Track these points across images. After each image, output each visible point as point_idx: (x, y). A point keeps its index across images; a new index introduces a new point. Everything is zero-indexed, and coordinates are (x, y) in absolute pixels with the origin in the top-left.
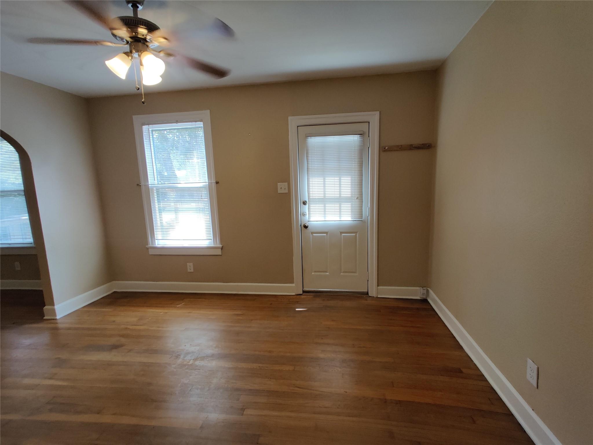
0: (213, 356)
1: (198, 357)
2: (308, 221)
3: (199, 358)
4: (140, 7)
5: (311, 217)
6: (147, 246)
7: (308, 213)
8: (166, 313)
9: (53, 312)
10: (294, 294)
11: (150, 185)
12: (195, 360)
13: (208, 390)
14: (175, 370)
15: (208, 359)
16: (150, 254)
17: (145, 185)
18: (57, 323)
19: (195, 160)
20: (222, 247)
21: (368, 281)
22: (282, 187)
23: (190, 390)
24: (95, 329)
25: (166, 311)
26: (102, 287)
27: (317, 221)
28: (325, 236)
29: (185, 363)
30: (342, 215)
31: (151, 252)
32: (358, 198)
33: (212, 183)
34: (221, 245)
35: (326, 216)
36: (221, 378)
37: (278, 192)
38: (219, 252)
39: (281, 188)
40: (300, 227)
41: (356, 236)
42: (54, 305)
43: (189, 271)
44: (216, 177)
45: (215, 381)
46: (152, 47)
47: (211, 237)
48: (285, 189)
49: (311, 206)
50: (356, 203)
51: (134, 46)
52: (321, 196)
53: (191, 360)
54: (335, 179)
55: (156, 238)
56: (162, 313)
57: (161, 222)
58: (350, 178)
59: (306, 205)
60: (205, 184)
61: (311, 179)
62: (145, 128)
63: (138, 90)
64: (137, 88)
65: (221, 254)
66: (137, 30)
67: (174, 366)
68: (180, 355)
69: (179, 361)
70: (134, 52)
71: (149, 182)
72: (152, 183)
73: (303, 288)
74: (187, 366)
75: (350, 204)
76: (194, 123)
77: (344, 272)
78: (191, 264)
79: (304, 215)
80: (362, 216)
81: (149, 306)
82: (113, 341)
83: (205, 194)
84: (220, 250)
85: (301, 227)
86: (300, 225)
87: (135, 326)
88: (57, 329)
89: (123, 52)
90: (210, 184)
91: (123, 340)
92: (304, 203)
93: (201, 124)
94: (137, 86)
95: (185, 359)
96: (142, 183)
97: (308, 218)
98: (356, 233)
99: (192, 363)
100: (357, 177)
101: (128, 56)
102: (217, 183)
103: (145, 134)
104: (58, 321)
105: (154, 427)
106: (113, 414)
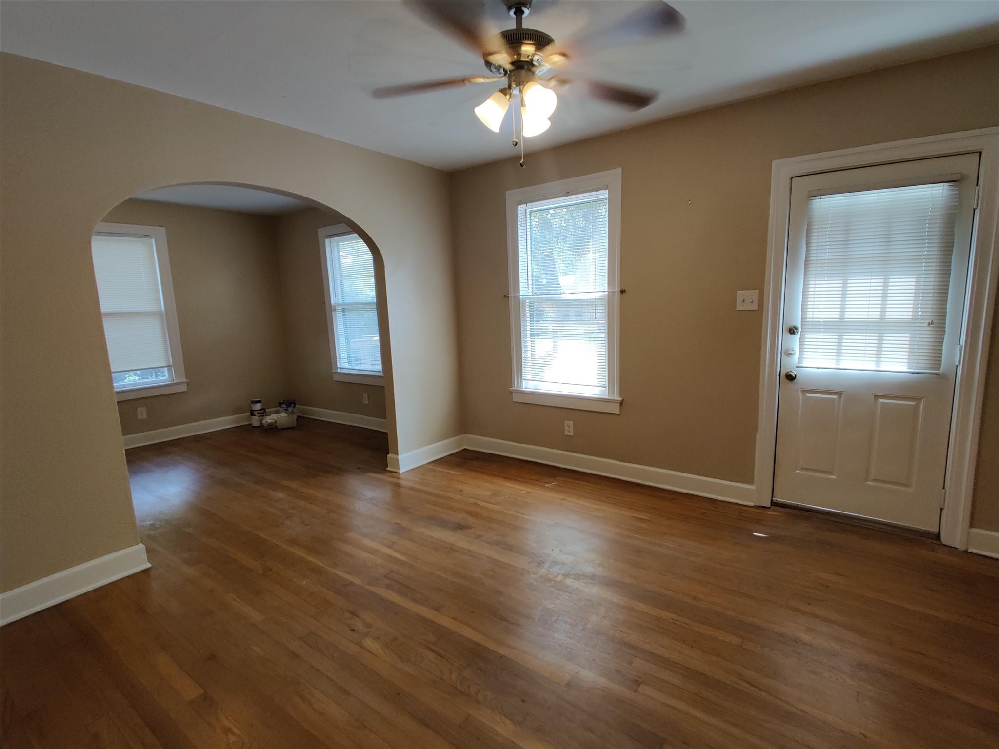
0: (593, 577)
1: (571, 573)
2: (797, 367)
3: (572, 575)
4: (527, 11)
5: (804, 360)
6: (510, 389)
7: (799, 351)
8: (530, 493)
9: (396, 463)
10: (751, 504)
11: (521, 297)
12: (567, 576)
13: (582, 630)
14: (535, 583)
15: (585, 581)
16: (514, 401)
17: (514, 297)
18: (399, 478)
19: (591, 256)
20: (623, 401)
21: (942, 509)
22: (746, 300)
23: (555, 620)
24: (439, 496)
25: (529, 490)
26: (451, 439)
27: (818, 368)
28: (834, 399)
29: (550, 577)
30: (882, 360)
31: (516, 398)
32: (932, 323)
33: (614, 292)
34: (621, 397)
35: (842, 358)
36: (605, 618)
37: (735, 307)
38: (616, 409)
39: (744, 300)
40: (778, 377)
41: (917, 407)
42: (397, 454)
43: (567, 433)
44: (622, 280)
45: (594, 619)
46: (538, 74)
47: (604, 383)
48: (752, 302)
49: (807, 336)
50: (926, 335)
51: (514, 77)
52: (834, 316)
53: (559, 574)
54: (873, 281)
55: (523, 378)
56: (524, 492)
57: (532, 353)
58: (914, 280)
59: (794, 335)
60: (602, 294)
61: (813, 282)
62: (521, 208)
63: (516, 146)
64: (514, 143)
65: (619, 413)
66: (520, 50)
67: (535, 577)
68: (543, 563)
69: (543, 571)
70: (514, 86)
71: (521, 292)
72: (525, 294)
73: (772, 497)
74: (553, 583)
75: (909, 335)
76: (594, 193)
77: (874, 480)
78: (571, 423)
79: (789, 354)
80: (940, 364)
81: (509, 479)
82: (459, 517)
83: (601, 311)
84: (619, 405)
85: (780, 378)
86: (778, 372)
87: (487, 504)
88: (398, 485)
89: (498, 90)
90: (611, 294)
91: (470, 520)
92: (792, 331)
93: (604, 194)
94: (515, 140)
95: (551, 570)
96: (511, 295)
97: (797, 360)
98: (918, 399)
99: (561, 580)
100: (933, 276)
101: (506, 95)
102: (623, 292)
103: (520, 218)
104: (401, 476)
105: (502, 656)
106: (453, 618)
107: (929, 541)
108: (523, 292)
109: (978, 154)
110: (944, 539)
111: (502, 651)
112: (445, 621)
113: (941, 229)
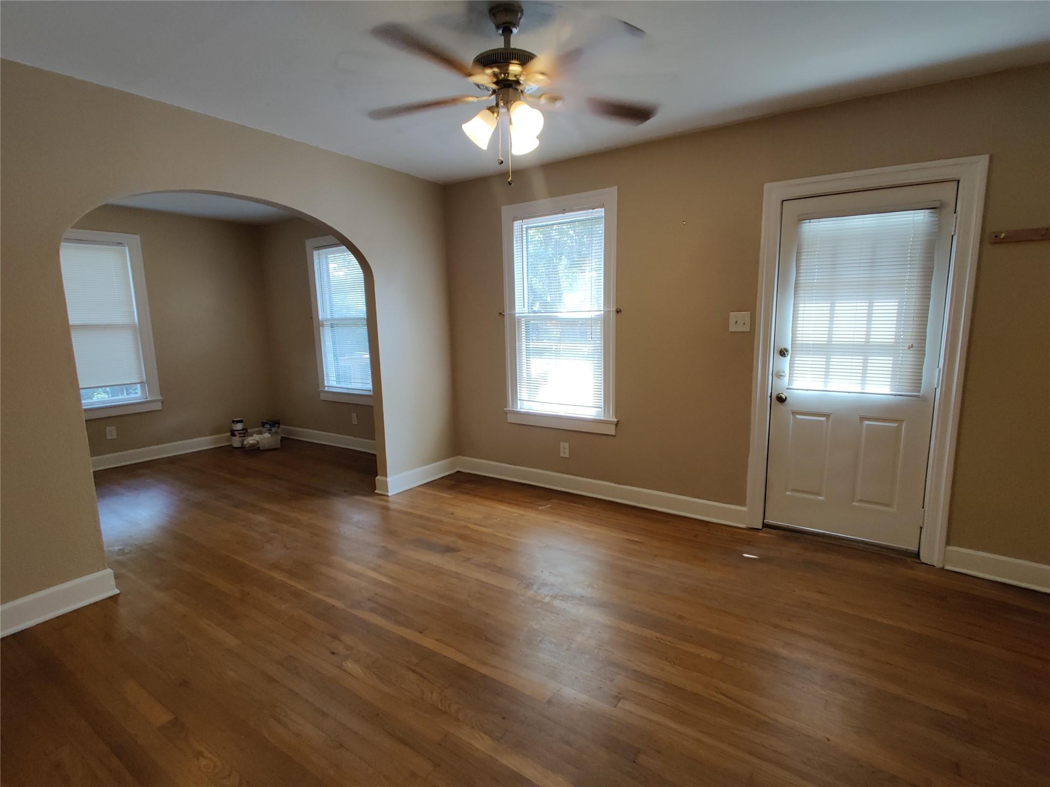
0: (581, 598)
2: (787, 389)
3: (560, 596)
5: (794, 382)
6: (505, 409)
7: (789, 373)
8: (523, 515)
9: (385, 486)
10: (744, 526)
11: (517, 315)
12: (554, 597)
13: (567, 650)
14: (523, 605)
15: (573, 602)
16: (509, 421)
17: (509, 314)
18: (387, 501)
19: (586, 274)
20: (618, 421)
21: (921, 528)
22: (738, 321)
23: (541, 640)
24: (428, 519)
25: (522, 512)
26: (444, 461)
27: (807, 390)
28: (823, 421)
29: (538, 598)
30: (867, 382)
31: (511, 419)
32: (912, 346)
33: (610, 311)
34: (616, 418)
35: (830, 380)
37: (729, 330)
38: (611, 430)
39: (737, 322)
40: (769, 399)
41: (899, 429)
42: (387, 477)
43: (562, 455)
44: (618, 299)
45: (579, 639)
47: (600, 404)
48: (744, 324)
49: (796, 359)
50: (908, 358)
52: (823, 339)
53: (547, 596)
54: (858, 304)
55: (519, 398)
56: (516, 514)
57: (528, 372)
58: (897, 304)
59: (785, 357)
60: (598, 313)
61: (802, 305)
64: (500, 162)
65: (614, 434)
66: (507, 69)
67: (522, 598)
68: (531, 585)
69: (531, 593)
70: (502, 104)
72: (520, 312)
73: (764, 519)
74: (540, 604)
75: (891, 358)
76: (590, 211)
77: (861, 501)
78: (566, 445)
79: (779, 376)
80: (920, 387)
81: (502, 501)
82: (448, 540)
83: (598, 330)
84: (614, 426)
85: (771, 400)
86: (769, 394)
87: (478, 527)
88: (387, 509)
89: (486, 107)
90: (607, 313)
91: (460, 543)
92: (783, 353)
93: (600, 212)
94: (500, 158)
95: (539, 591)
96: (507, 312)
97: (787, 381)
98: (900, 421)
99: (549, 602)
100: (914, 300)
101: (493, 112)
102: (618, 311)
103: (516, 234)
104: (390, 499)
105: (485, 676)
106: (437, 640)
107: (910, 560)
108: (518, 309)
109: (957, 182)
110: (924, 558)
111: (484, 670)
112: (429, 643)
113: (922, 255)
